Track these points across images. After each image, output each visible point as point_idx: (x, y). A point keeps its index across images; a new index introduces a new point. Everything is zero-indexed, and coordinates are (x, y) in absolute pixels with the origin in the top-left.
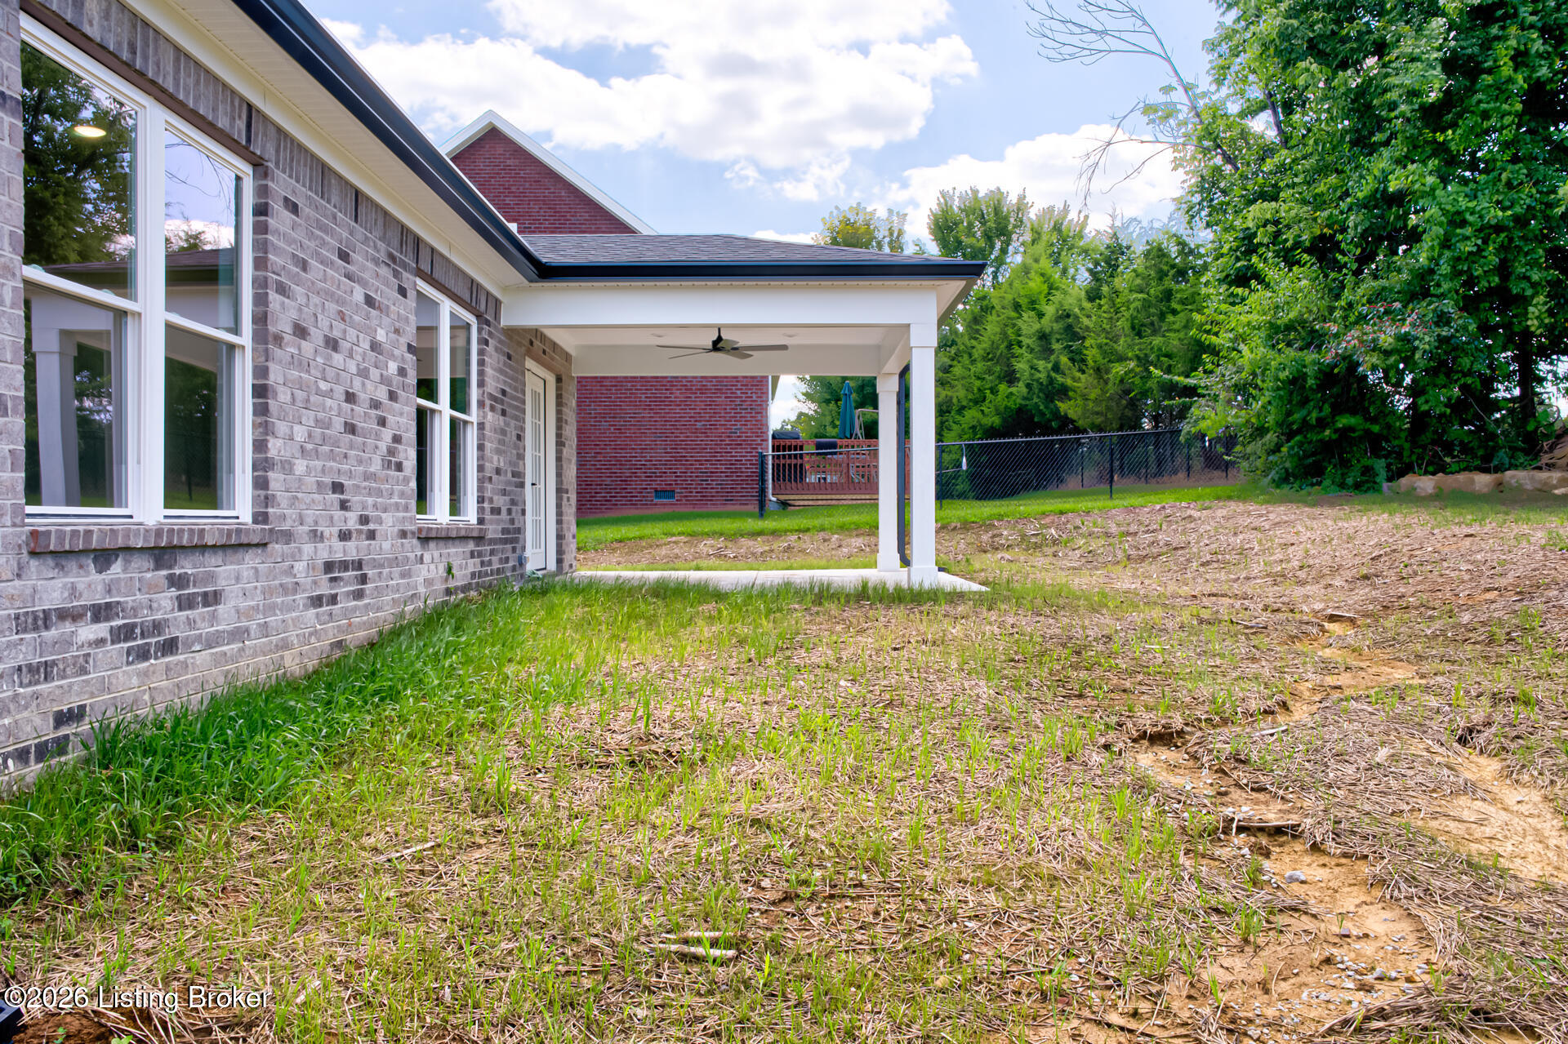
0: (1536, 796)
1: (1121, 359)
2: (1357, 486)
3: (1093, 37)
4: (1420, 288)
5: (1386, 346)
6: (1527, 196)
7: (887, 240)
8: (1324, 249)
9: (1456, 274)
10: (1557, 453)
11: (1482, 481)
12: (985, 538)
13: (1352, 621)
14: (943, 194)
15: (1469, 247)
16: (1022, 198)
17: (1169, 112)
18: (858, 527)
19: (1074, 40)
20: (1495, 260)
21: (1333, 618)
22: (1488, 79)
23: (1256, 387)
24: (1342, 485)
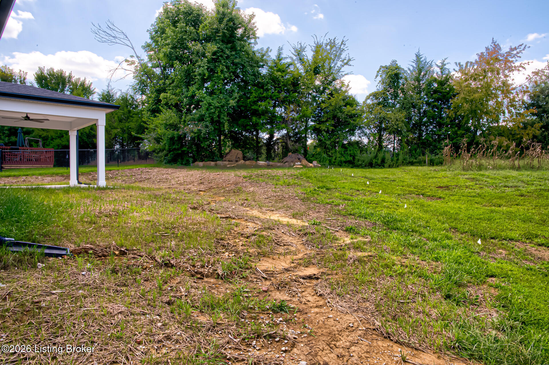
0: (256, 211)
1: (115, 128)
2: (185, 164)
3: (111, 38)
4: (201, 119)
5: (195, 131)
6: (223, 101)
7: (19, 80)
8: (177, 106)
9: (210, 116)
10: (227, 158)
11: (213, 163)
12: (90, 177)
13: (204, 191)
14: (40, 68)
15: (212, 111)
16: (70, 74)
17: (133, 63)
18: (46, 174)
19: (107, 38)
20: (217, 114)
21: (200, 191)
22: (216, 75)
23: (162, 139)
24: (182, 164)
